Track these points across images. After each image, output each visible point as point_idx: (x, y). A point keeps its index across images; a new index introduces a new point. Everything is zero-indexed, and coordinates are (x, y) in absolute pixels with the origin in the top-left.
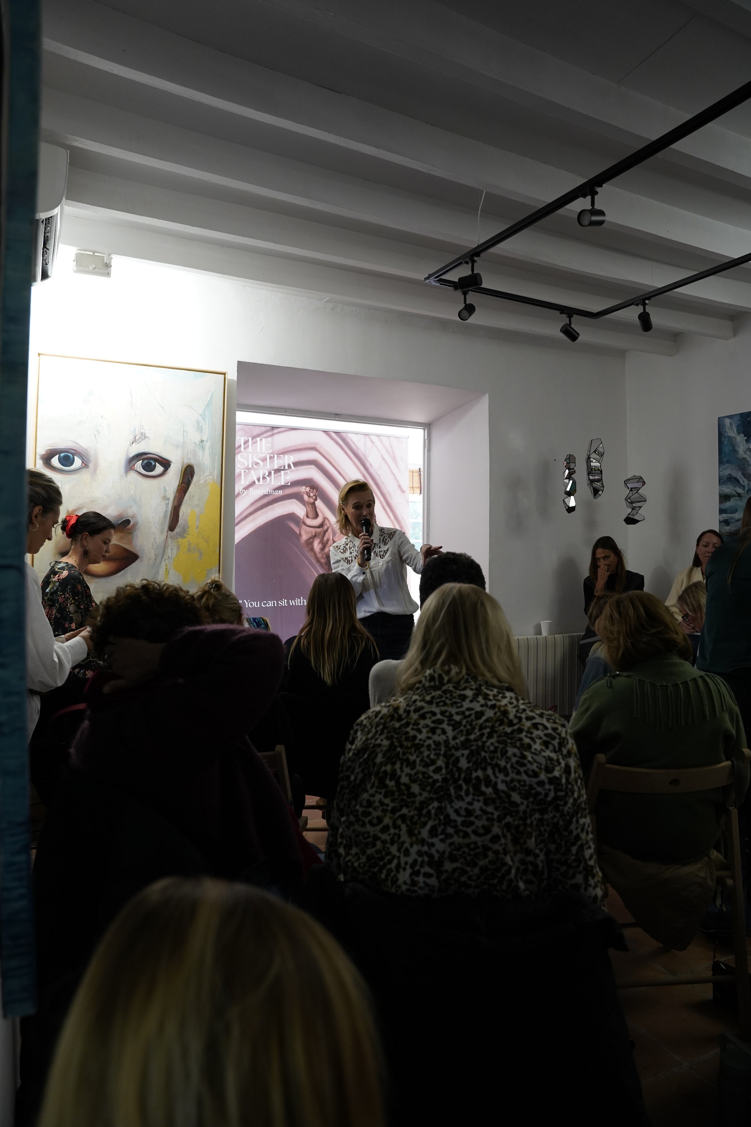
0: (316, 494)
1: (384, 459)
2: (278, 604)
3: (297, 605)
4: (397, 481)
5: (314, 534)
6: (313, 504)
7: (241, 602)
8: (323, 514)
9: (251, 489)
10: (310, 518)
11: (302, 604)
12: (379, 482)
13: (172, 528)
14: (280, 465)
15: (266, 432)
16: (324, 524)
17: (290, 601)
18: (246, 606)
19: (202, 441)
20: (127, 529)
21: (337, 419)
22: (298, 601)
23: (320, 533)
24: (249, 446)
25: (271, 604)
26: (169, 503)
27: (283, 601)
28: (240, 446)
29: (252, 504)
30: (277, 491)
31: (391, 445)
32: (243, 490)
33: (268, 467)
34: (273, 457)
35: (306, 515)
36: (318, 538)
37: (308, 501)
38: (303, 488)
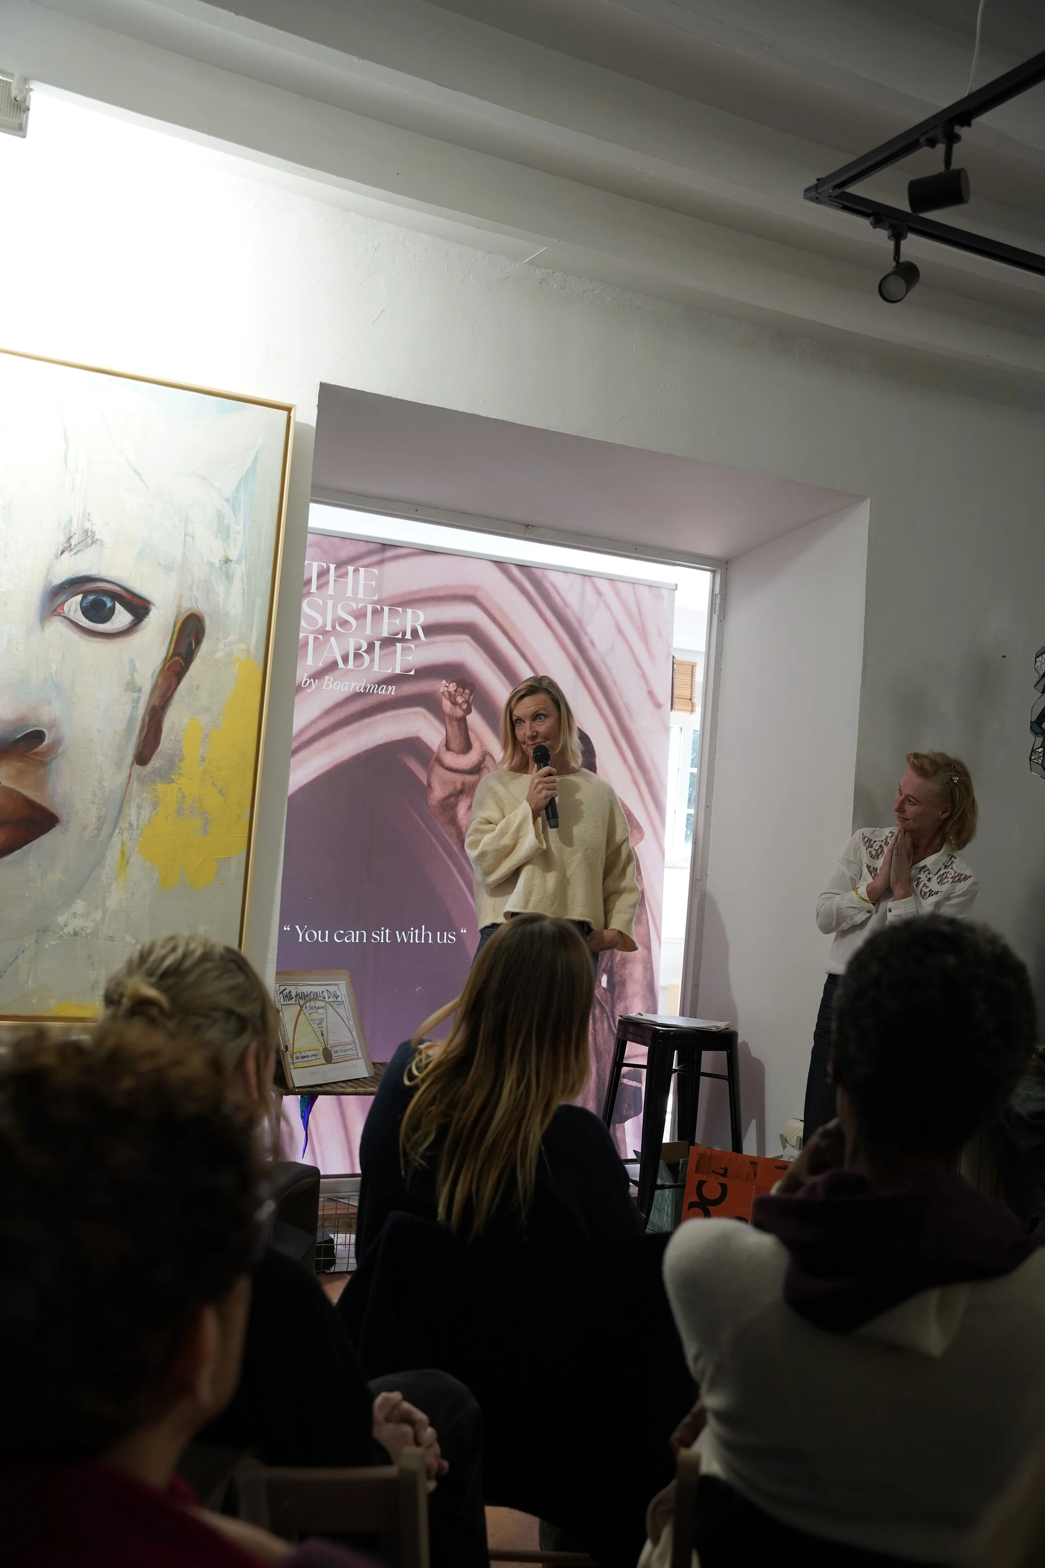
0: (469, 698)
1: (621, 632)
2: (369, 937)
3: (412, 941)
4: (647, 683)
5: (459, 786)
6: (463, 721)
8: (482, 745)
9: (327, 677)
10: (453, 751)
11: (423, 941)
12: (609, 682)
13: (142, 757)
14: (396, 630)
15: (369, 553)
16: (482, 766)
17: (397, 932)
19: (227, 561)
20: (35, 754)
21: (527, 536)
22: (414, 934)
24: (328, 583)
25: (354, 937)
26: (139, 698)
27: (382, 932)
28: (310, 581)
29: (328, 712)
30: (383, 687)
31: (638, 603)
32: (308, 680)
33: (368, 631)
34: (379, 610)
35: (444, 743)
36: (467, 796)
37: (451, 714)
38: (442, 685)
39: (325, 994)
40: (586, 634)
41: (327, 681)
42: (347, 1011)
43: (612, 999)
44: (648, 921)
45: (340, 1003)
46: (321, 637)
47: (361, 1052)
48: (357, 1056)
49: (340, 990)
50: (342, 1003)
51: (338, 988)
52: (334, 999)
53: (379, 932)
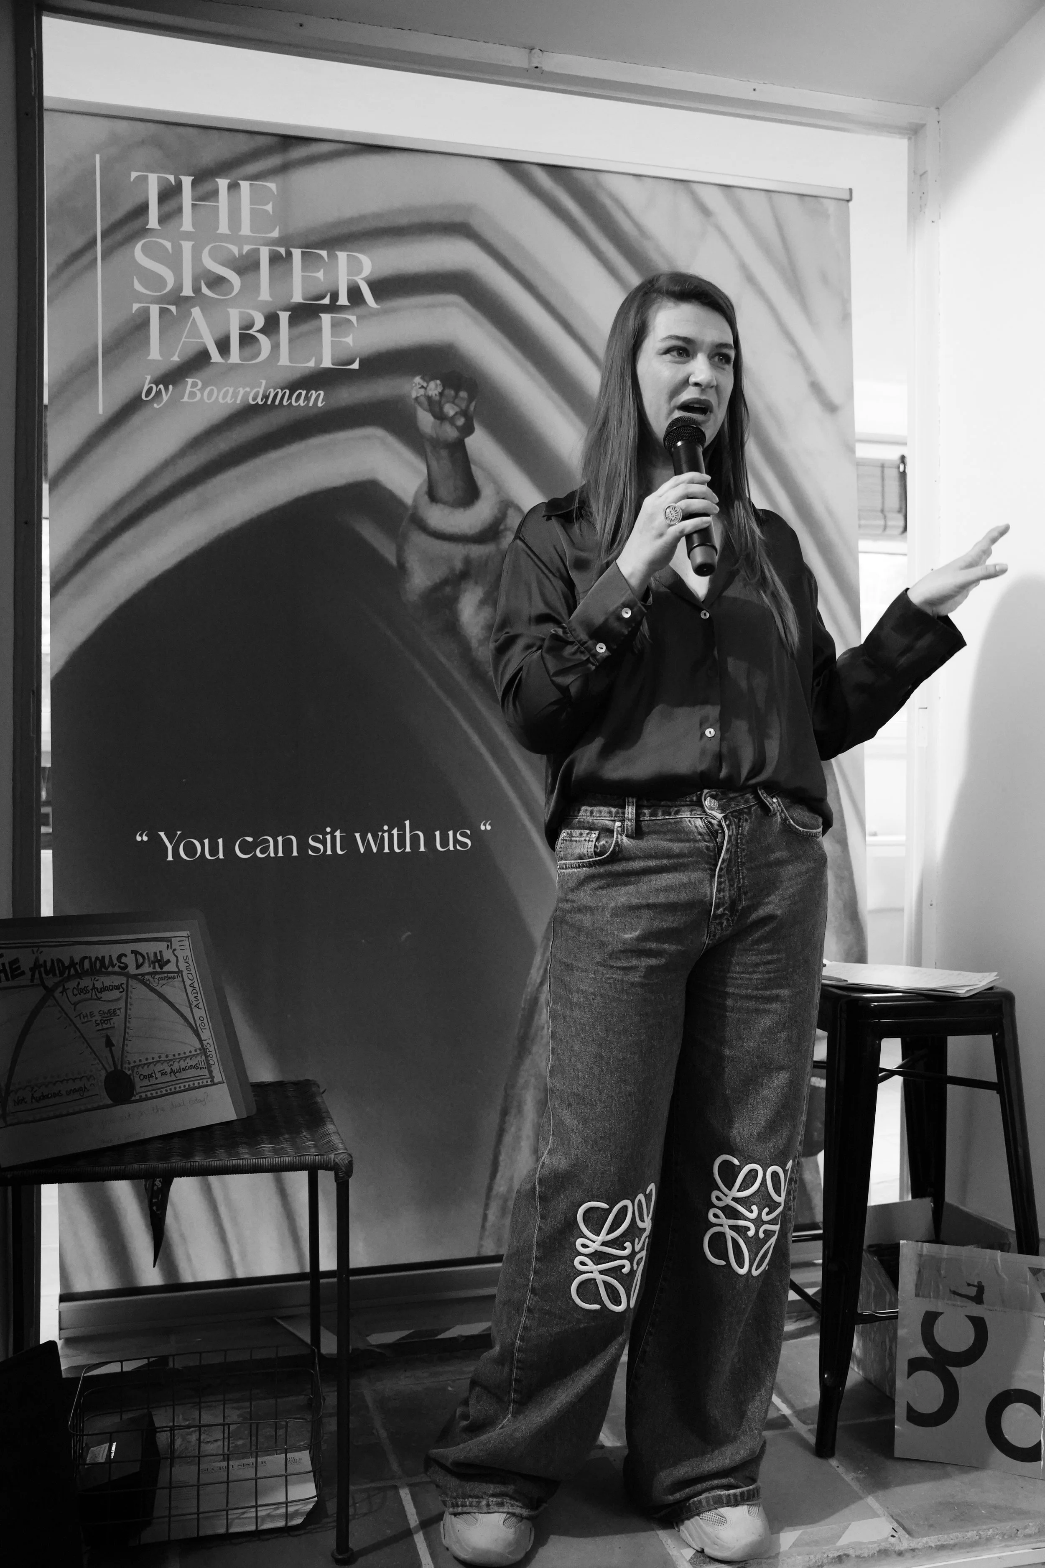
0: (468, 406)
2: (303, 846)
3: (386, 850)
4: (807, 368)
5: (459, 565)
6: (458, 448)
7: (145, 838)
8: (499, 490)
9: (190, 381)
10: (445, 503)
11: (408, 849)
14: (317, 290)
15: (255, 155)
16: (502, 527)
17: (357, 835)
18: (167, 857)
22: (391, 836)
23: (486, 564)
24: (180, 210)
25: (274, 847)
27: (328, 837)
28: (142, 209)
29: (196, 442)
30: (300, 393)
31: (779, 228)
32: (154, 386)
33: (265, 294)
34: (284, 255)
35: (425, 489)
36: (476, 583)
37: (435, 436)
38: (414, 385)
39: (130, 960)
41: (191, 388)
42: (189, 990)
44: (838, 792)
45: (170, 975)
46: (173, 308)
47: (222, 1070)
48: (209, 1080)
49: (173, 948)
50: (176, 975)
51: (168, 946)
52: (154, 968)
53: (321, 836)
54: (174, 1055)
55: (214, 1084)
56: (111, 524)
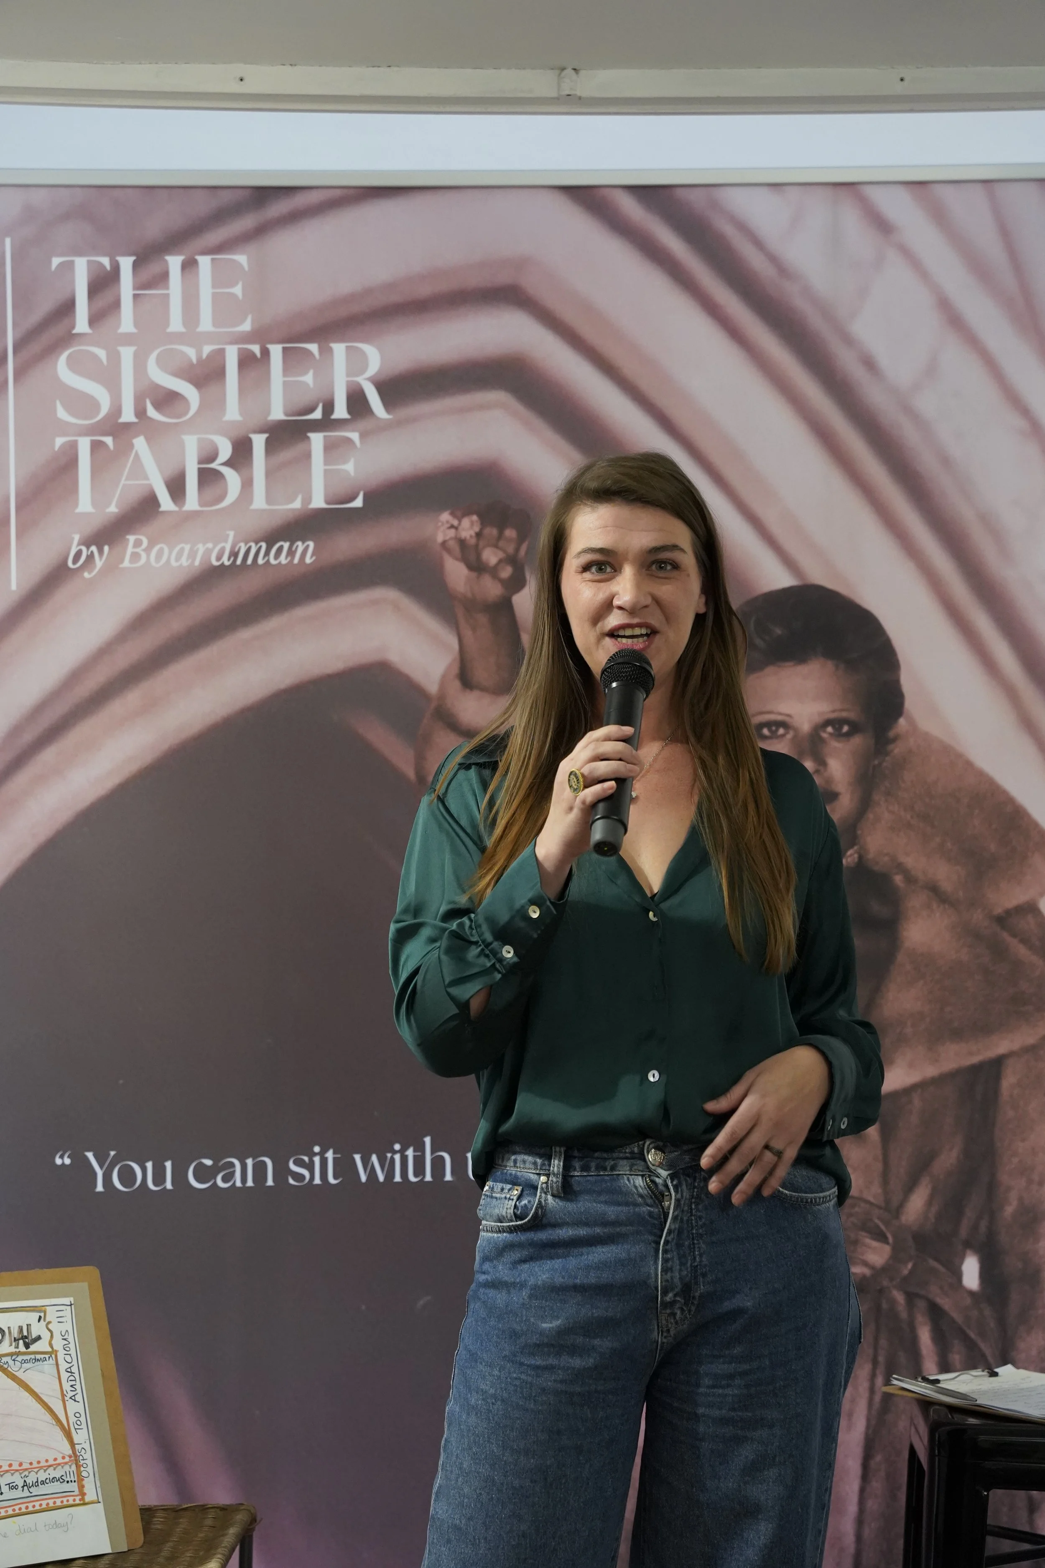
0: (517, 550)
1: (955, 322)
3: (398, 1178)
7: (67, 1161)
9: (131, 538)
10: (483, 689)
11: (428, 1178)
12: (927, 459)
14: (305, 400)
15: (219, 217)
17: (357, 1158)
18: (95, 1186)
24: (116, 304)
25: (242, 1173)
27: (317, 1160)
28: (68, 308)
29: (140, 622)
30: (281, 546)
31: (1005, 233)
32: (84, 549)
33: (233, 412)
34: (258, 354)
35: (455, 670)
37: (469, 595)
38: (440, 524)
40: (849, 340)
41: (133, 547)
42: (64, 1376)
43: (1002, 1321)
45: (38, 1357)
46: (109, 440)
47: (98, 1484)
48: (77, 1498)
49: (47, 1321)
50: (47, 1356)
51: (40, 1317)
52: (17, 1347)
53: (306, 1159)
54: (31, 1464)
55: (85, 1504)
56: (28, 737)
